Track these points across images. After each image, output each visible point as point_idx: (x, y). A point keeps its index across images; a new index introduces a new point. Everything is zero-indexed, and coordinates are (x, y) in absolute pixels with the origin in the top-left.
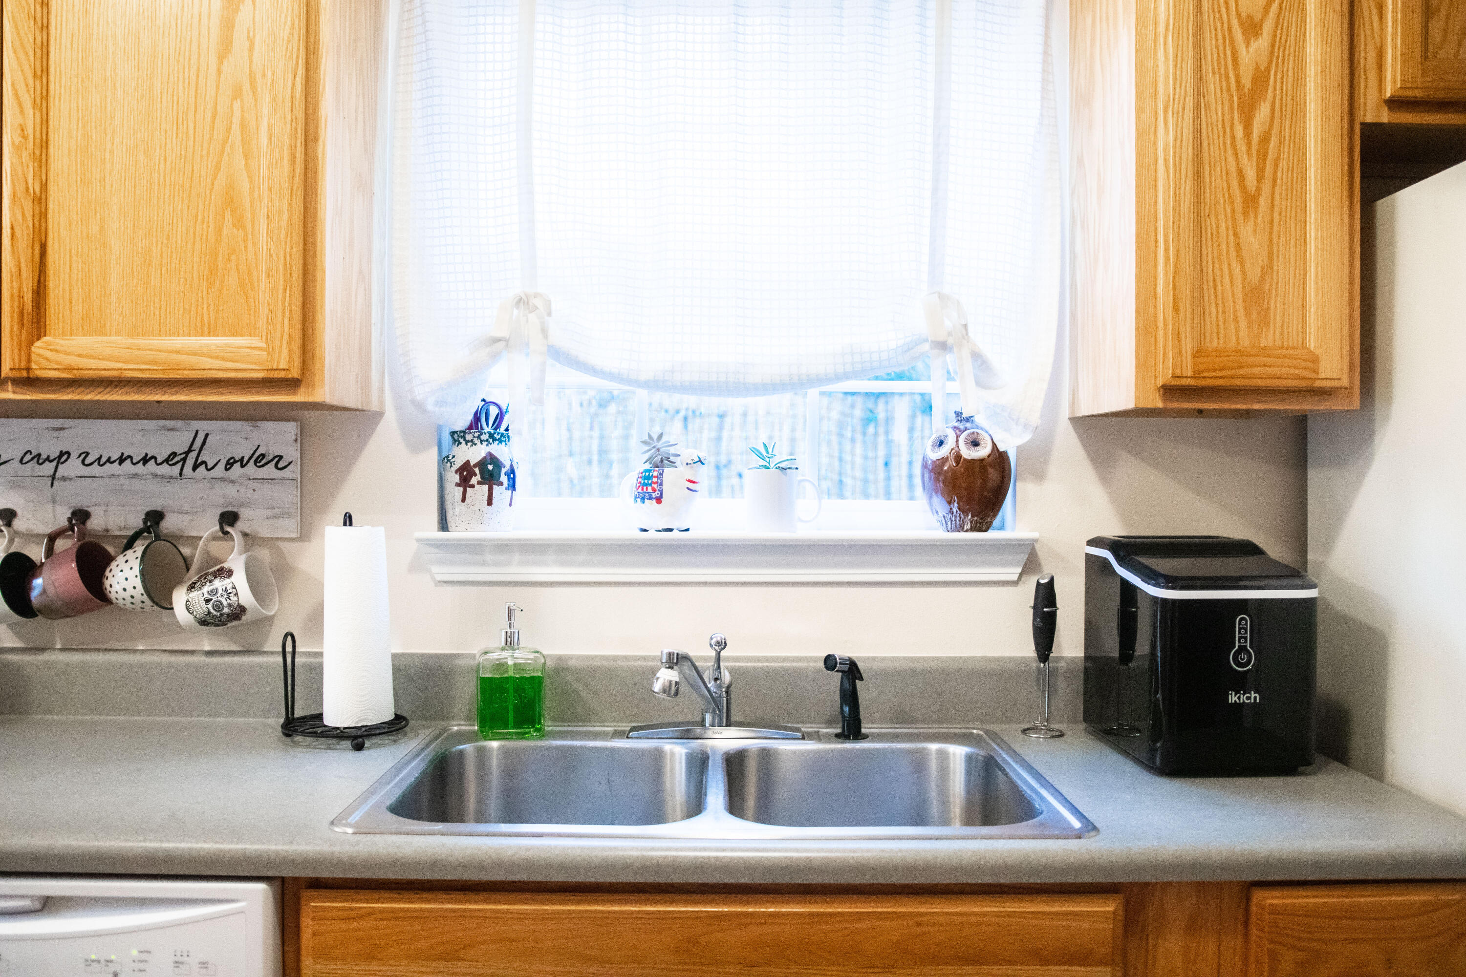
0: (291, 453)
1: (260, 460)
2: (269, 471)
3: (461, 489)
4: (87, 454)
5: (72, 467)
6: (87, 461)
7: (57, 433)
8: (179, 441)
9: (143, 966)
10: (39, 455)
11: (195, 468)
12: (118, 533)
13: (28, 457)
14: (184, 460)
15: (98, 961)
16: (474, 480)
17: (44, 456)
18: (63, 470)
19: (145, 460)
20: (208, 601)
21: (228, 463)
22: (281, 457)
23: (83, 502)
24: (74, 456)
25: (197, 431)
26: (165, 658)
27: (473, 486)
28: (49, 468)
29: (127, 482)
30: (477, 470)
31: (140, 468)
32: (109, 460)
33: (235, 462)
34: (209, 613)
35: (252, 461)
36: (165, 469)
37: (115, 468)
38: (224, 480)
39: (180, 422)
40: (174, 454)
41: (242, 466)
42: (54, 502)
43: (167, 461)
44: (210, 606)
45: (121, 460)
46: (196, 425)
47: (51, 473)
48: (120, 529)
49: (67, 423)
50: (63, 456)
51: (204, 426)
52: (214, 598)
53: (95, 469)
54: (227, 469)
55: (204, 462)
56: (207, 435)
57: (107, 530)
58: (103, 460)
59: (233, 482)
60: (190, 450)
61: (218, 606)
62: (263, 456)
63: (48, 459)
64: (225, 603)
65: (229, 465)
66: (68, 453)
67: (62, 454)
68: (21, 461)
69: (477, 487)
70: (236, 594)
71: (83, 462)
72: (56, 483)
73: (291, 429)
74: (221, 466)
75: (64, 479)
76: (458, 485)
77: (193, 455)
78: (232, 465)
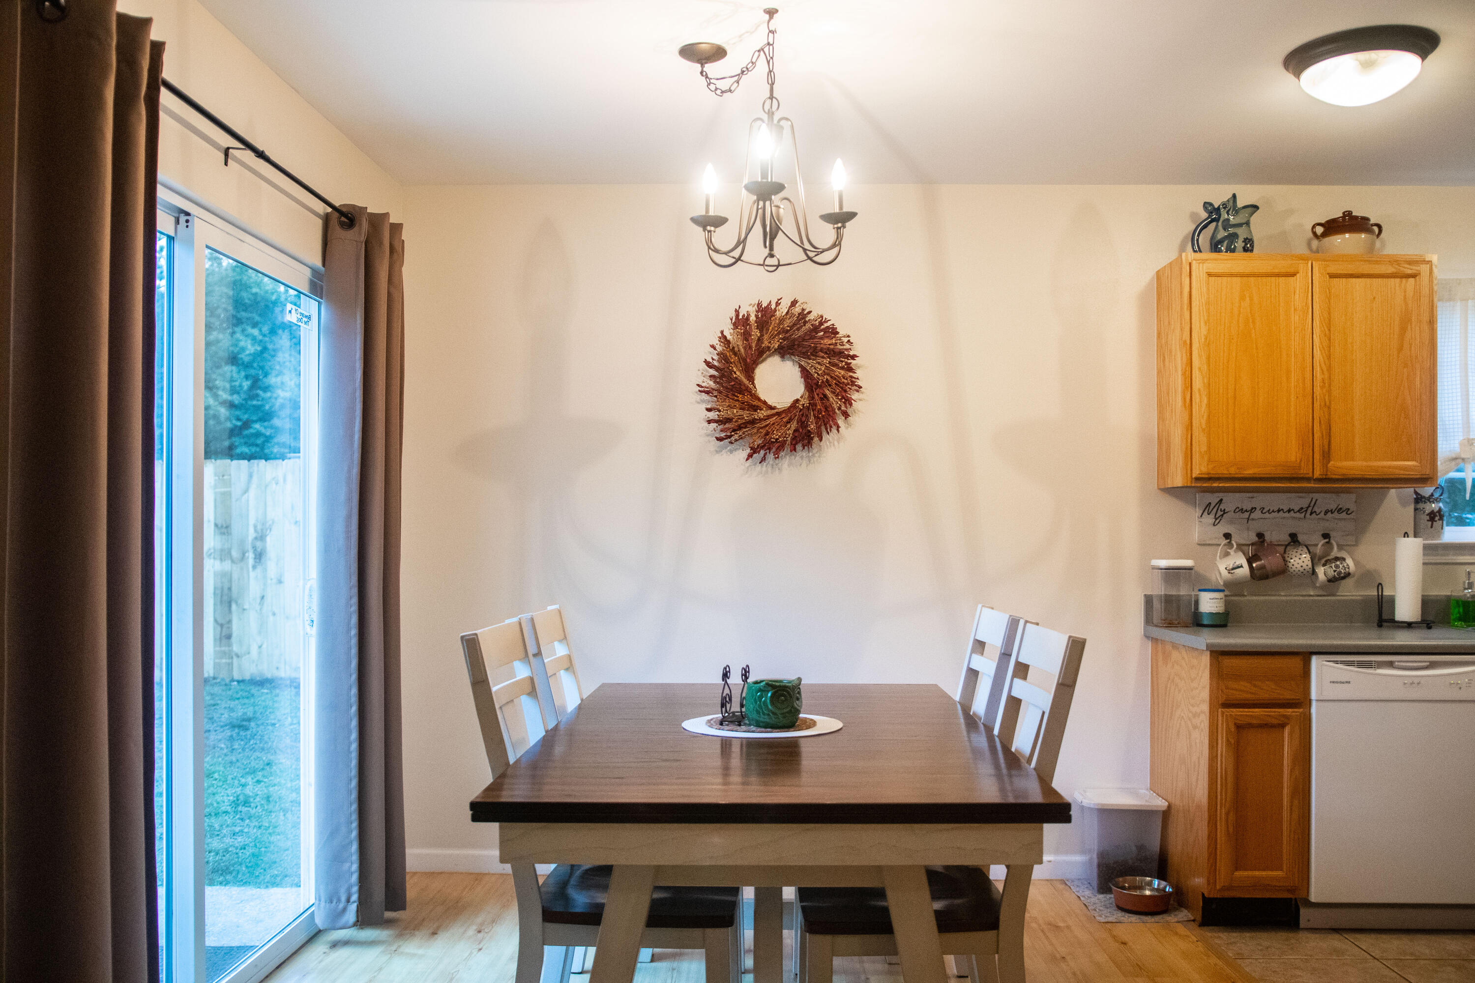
0: (1352, 507)
1: (1340, 511)
2: (1344, 515)
3: (1430, 523)
4: (1264, 508)
5: (1257, 514)
6: (1263, 512)
7: (1250, 499)
8: (1304, 502)
9: (1469, 685)
10: (1242, 509)
11: (1311, 514)
12: (1276, 543)
13: (1237, 510)
14: (1306, 511)
15: (1454, 683)
16: (1437, 518)
17: (1245, 509)
18: (1253, 516)
19: (1289, 511)
20: (1335, 571)
21: (1325, 512)
22: (1349, 509)
23: (1261, 530)
24: (1258, 509)
25: (1312, 499)
26: (1301, 598)
27: (1436, 521)
28: (1246, 515)
29: (1281, 520)
30: (1437, 514)
31: (1287, 515)
32: (1273, 511)
33: (1329, 511)
34: (1335, 576)
35: (1336, 512)
36: (1298, 515)
37: (1275, 514)
38: (1323, 519)
39: (1306, 494)
40: (1302, 508)
41: (1332, 513)
42: (1248, 529)
43: (1299, 511)
44: (1336, 573)
45: (1279, 511)
46: (1311, 495)
47: (1247, 517)
48: (1277, 542)
49: (1255, 495)
50: (1253, 509)
51: (1315, 496)
52: (1338, 570)
53: (1267, 515)
54: (1325, 515)
55: (1315, 512)
56: (1316, 500)
57: (1271, 542)
58: (1270, 511)
59: (1328, 520)
60: (1309, 506)
61: (1340, 573)
62: (1341, 509)
63: (1246, 511)
64: (1343, 571)
65: (1326, 513)
66: (1255, 508)
67: (1252, 509)
68: (1234, 512)
69: (1438, 522)
70: (1349, 568)
71: (1262, 512)
72: (1249, 521)
73: (1353, 497)
74: (1323, 513)
75: (1253, 519)
76: (1428, 520)
77: (1310, 509)
78: (1327, 513)
